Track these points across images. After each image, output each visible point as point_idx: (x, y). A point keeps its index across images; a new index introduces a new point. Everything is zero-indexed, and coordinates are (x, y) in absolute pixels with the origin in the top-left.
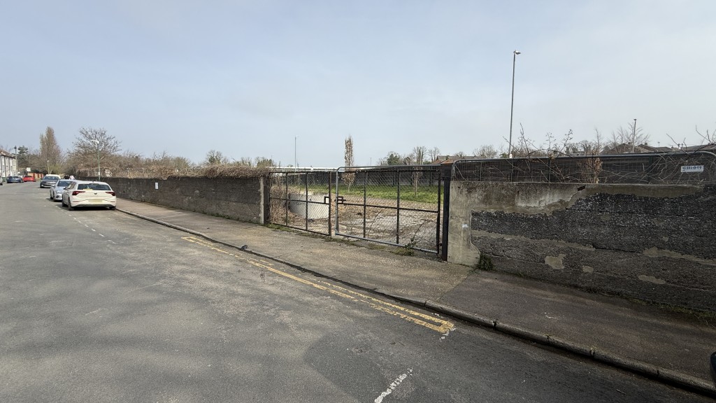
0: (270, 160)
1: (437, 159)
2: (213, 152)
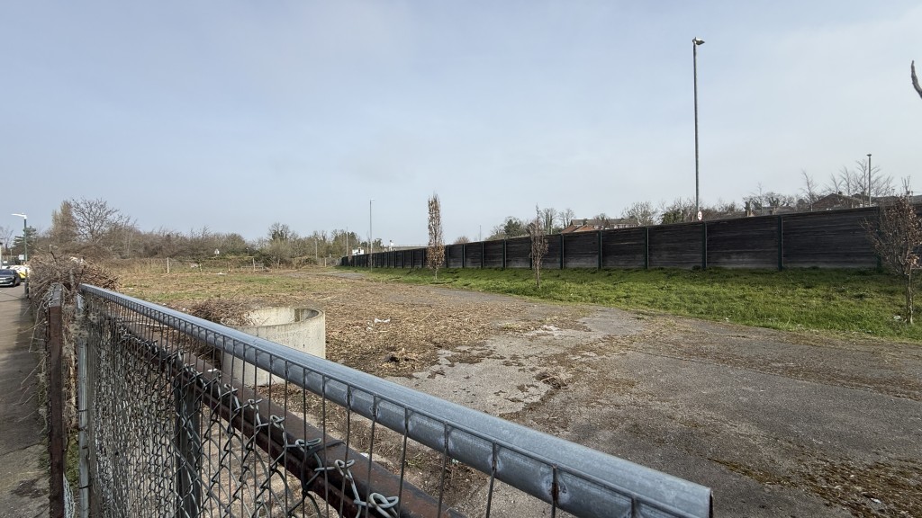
0: (352, 233)
1: (572, 223)
2: (277, 225)
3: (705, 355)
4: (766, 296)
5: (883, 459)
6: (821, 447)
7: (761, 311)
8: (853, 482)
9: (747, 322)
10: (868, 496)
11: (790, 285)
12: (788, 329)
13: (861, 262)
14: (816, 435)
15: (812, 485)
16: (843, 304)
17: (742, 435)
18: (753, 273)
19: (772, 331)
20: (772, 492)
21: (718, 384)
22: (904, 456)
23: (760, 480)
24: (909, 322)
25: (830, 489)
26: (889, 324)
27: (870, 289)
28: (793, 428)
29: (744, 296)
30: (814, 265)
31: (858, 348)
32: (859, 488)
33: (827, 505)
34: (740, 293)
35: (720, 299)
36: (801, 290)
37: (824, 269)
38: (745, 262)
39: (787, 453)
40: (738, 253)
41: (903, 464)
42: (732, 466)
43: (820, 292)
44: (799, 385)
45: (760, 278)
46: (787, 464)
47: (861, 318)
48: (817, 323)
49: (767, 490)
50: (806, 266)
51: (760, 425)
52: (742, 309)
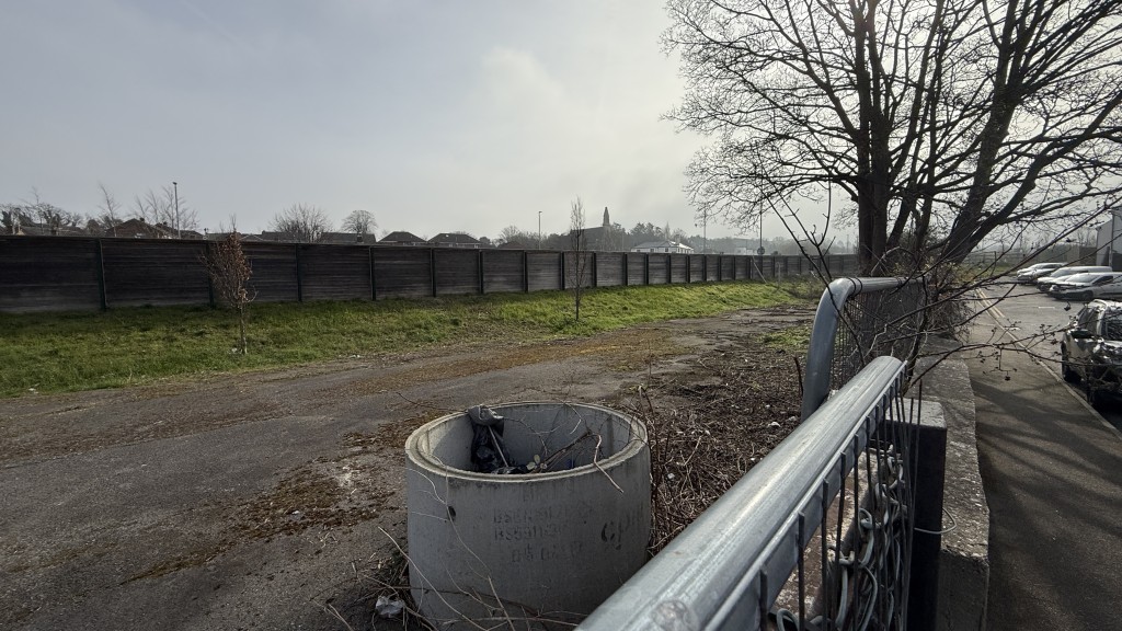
3: (28, 452)
4: (90, 347)
5: (283, 477)
6: (235, 493)
7: (88, 369)
8: (275, 508)
9: (71, 387)
10: (289, 513)
11: (122, 330)
12: (132, 384)
13: (196, 298)
14: (225, 484)
15: (248, 533)
16: (186, 344)
17: (149, 528)
18: (64, 317)
19: (114, 392)
20: (217, 565)
21: (77, 483)
22: (293, 466)
23: (199, 563)
24: (243, 352)
25: (262, 526)
26: (229, 356)
27: (208, 326)
28: (200, 489)
29: (56, 352)
30: (145, 303)
31: (214, 386)
32: (281, 511)
33: (268, 542)
34: (46, 347)
35: (11, 362)
36: (136, 334)
37: (158, 307)
38: (47, 302)
39: (209, 518)
40: (32, 289)
41: (296, 472)
42: (157, 571)
43: (159, 333)
44: (181, 442)
45: (75, 324)
46: (214, 530)
47: (206, 355)
48: (164, 370)
49: (211, 568)
50: (137, 304)
51: (163, 505)
52: (55, 370)
